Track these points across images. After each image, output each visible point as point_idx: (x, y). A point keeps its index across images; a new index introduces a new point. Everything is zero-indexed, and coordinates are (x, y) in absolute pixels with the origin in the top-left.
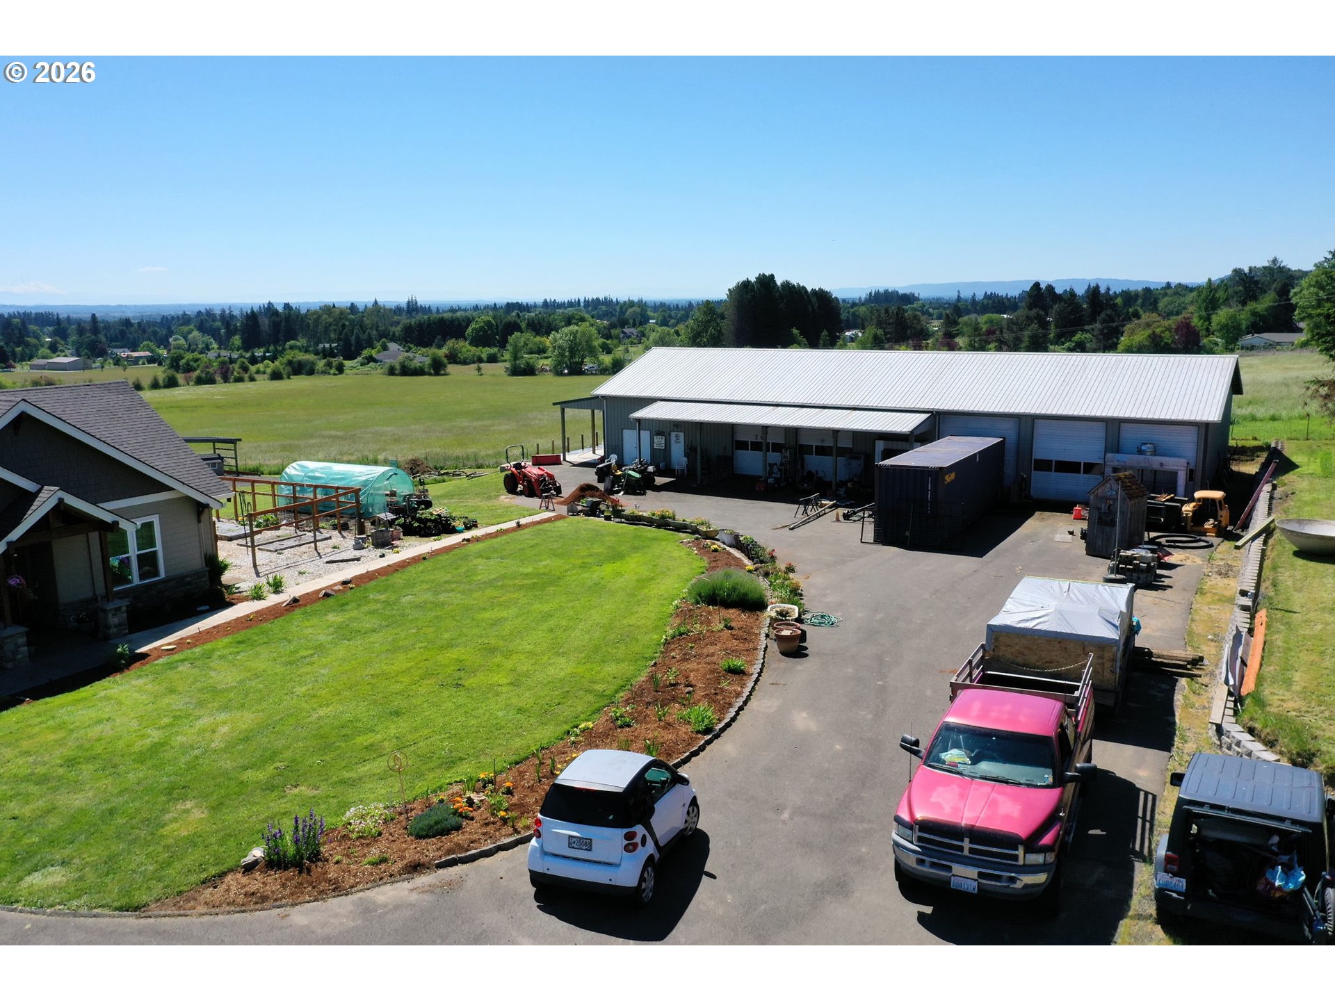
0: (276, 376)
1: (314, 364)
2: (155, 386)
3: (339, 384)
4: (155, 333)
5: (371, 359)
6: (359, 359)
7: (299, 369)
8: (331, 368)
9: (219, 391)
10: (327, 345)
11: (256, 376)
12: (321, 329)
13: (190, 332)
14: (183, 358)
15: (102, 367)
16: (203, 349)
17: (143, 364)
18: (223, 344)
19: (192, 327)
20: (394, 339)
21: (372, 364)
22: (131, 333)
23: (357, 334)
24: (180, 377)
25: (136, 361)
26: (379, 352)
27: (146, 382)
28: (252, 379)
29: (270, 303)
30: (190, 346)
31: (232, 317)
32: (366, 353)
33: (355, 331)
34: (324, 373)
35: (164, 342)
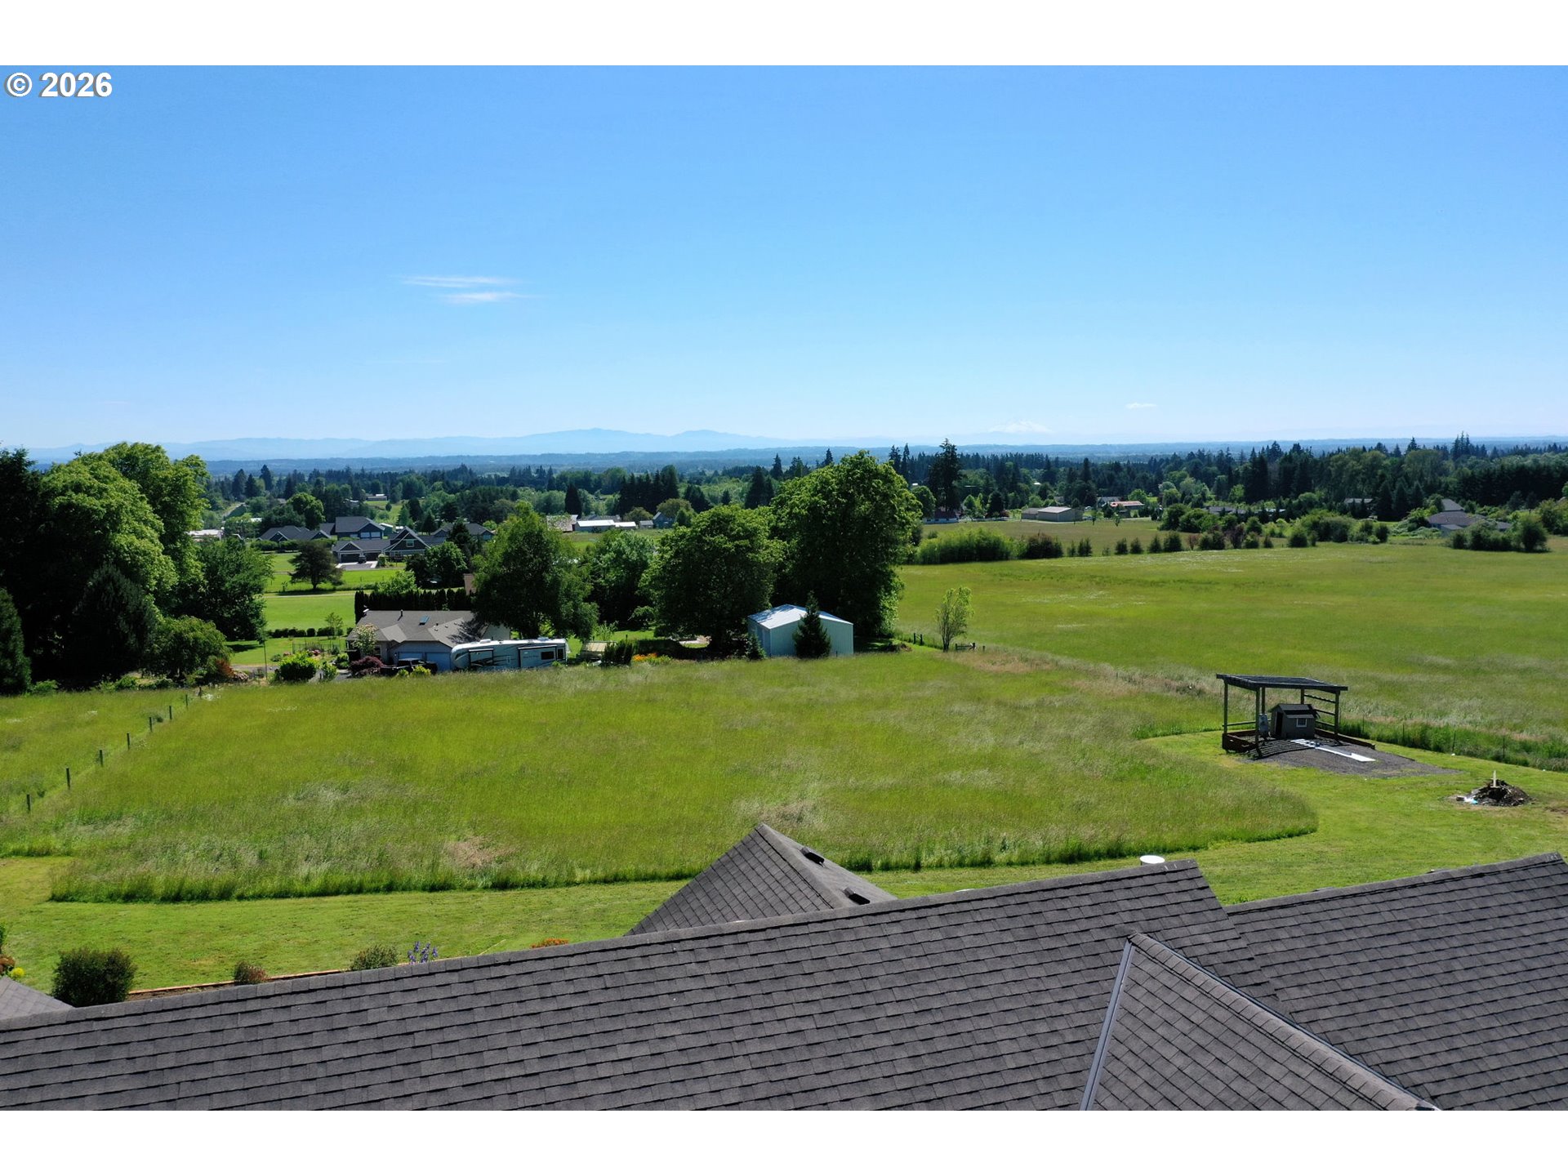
0: (1298, 542)
1: (1346, 527)
2: (1155, 549)
3: (1386, 558)
4: (1144, 478)
5: (1422, 522)
6: (1404, 521)
7: (1327, 533)
8: (1370, 533)
9: (1230, 561)
10: (1358, 501)
11: (1274, 541)
12: (1345, 478)
13: (1183, 477)
14: (1183, 513)
15: (1094, 520)
16: (1199, 499)
17: (1135, 516)
18: (1222, 493)
19: (1183, 471)
20: (1447, 493)
21: (1423, 529)
22: (1119, 478)
23: (1401, 489)
24: (1184, 537)
25: (1125, 513)
26: (1433, 513)
27: (1145, 544)
28: (1268, 545)
29: (1275, 443)
30: (1184, 495)
31: (1230, 460)
32: (1415, 513)
33: (1398, 485)
34: (1361, 540)
35: (1153, 489)
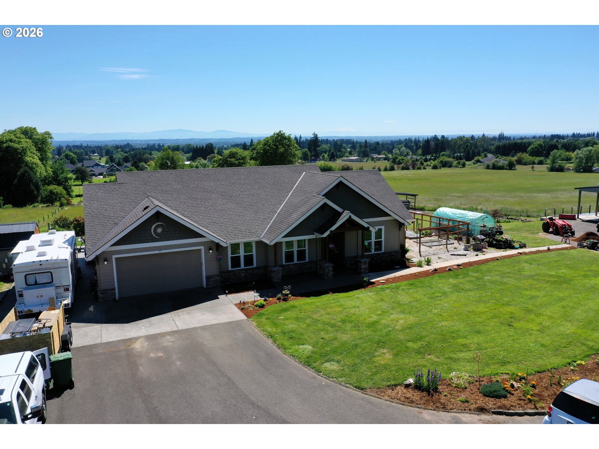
0: (435, 167)
1: (452, 163)
2: (386, 170)
3: (462, 172)
4: (388, 148)
5: (478, 161)
6: (473, 161)
7: (445, 165)
8: (459, 165)
9: (411, 173)
10: (459, 154)
11: (427, 167)
12: (457, 146)
13: (401, 148)
14: (397, 158)
15: (367, 161)
16: (406, 155)
17: (382, 160)
18: (414, 153)
19: (402, 145)
20: (490, 152)
21: (479, 164)
22: (379, 148)
23: (473, 150)
24: (396, 166)
25: (379, 159)
26: (483, 158)
27: (382, 168)
28: (425, 168)
29: (435, 135)
30: (401, 153)
31: (419, 141)
32: (476, 158)
33: (472, 148)
34: (456, 167)
35: (391, 152)
